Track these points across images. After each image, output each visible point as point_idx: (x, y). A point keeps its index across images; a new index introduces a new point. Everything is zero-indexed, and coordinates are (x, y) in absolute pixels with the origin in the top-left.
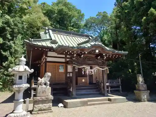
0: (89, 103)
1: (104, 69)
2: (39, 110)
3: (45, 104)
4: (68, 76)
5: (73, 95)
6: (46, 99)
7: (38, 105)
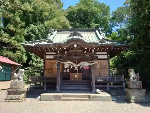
0: (62, 98)
1: (91, 64)
2: (11, 99)
3: (15, 95)
4: (65, 71)
5: (56, 89)
6: (16, 91)
7: (10, 95)
